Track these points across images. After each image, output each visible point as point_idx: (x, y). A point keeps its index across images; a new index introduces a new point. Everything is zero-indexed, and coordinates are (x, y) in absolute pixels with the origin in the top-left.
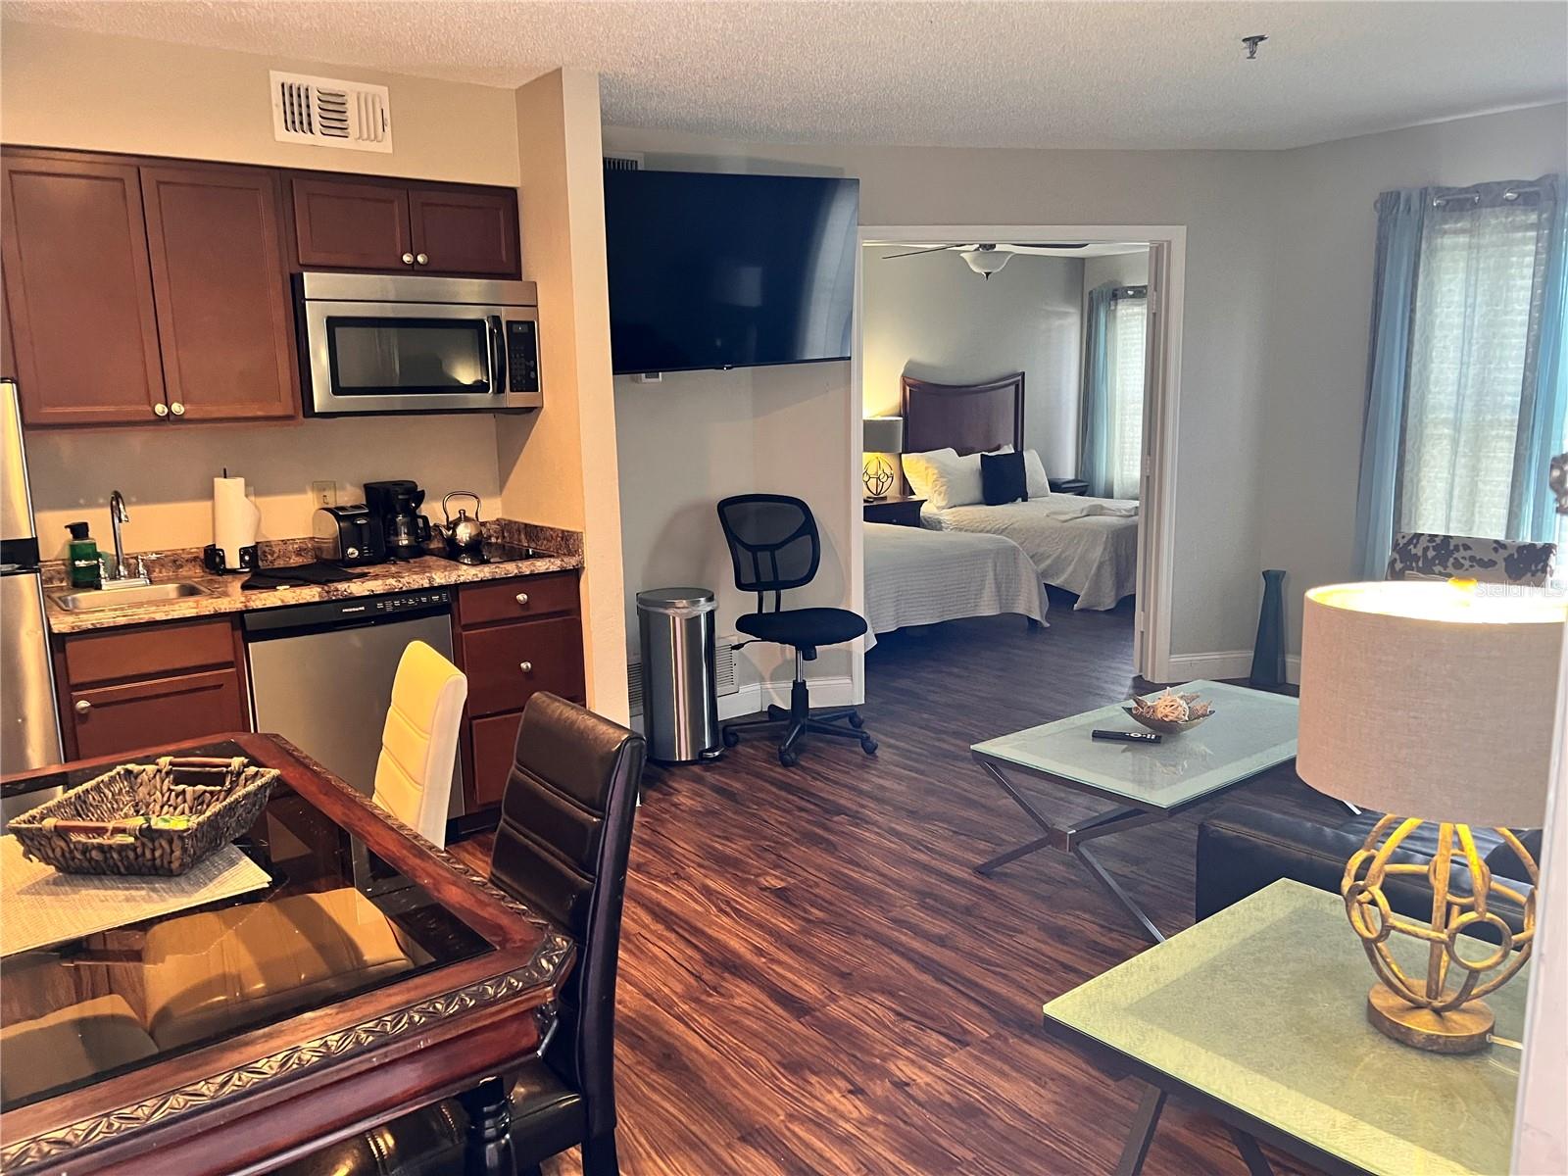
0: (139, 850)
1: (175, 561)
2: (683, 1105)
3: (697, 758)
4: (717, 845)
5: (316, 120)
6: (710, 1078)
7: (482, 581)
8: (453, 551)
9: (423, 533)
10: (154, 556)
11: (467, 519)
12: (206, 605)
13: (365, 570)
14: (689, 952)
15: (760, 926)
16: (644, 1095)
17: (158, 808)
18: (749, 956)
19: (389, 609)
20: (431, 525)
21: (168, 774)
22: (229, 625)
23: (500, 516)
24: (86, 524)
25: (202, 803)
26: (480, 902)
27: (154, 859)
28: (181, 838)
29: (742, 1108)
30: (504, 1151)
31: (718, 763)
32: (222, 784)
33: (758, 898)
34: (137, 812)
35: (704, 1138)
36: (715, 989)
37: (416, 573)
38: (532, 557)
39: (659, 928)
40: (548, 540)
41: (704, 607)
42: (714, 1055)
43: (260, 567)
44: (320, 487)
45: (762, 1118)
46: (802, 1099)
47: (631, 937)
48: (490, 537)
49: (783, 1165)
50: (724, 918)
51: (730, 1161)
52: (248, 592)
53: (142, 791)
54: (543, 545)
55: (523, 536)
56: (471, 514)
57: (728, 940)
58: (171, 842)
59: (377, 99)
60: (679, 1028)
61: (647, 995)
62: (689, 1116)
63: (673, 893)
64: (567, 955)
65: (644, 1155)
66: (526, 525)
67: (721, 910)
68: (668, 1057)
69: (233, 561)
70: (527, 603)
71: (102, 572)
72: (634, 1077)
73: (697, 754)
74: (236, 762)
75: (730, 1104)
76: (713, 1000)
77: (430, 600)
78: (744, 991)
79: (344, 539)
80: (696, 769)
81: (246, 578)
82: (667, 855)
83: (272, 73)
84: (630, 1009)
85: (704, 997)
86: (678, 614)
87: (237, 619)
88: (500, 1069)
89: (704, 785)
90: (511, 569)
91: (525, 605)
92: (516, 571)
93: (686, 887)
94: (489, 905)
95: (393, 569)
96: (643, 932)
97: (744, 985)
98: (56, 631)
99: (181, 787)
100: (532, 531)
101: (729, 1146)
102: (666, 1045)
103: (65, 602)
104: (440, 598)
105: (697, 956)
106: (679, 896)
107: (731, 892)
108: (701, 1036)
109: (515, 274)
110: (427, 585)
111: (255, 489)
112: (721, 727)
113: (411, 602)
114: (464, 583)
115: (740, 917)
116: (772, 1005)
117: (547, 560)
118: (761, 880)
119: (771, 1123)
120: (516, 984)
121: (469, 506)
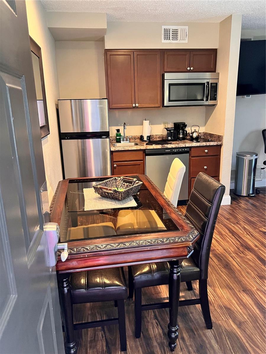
0: (114, 194)
1: (135, 138)
2: (229, 278)
3: (247, 195)
4: (249, 218)
5: (171, 36)
6: (237, 274)
7: (197, 146)
8: (192, 139)
9: (185, 134)
10: (131, 137)
11: (196, 132)
12: (138, 147)
13: (172, 142)
14: (237, 242)
15: (258, 240)
16: (220, 273)
17: (120, 187)
18: (253, 247)
19: (175, 151)
20: (188, 133)
21: (122, 180)
22: (142, 152)
23: (204, 131)
24: (119, 129)
25: (128, 187)
26: (179, 219)
27: (116, 197)
28: (121, 193)
29: (245, 283)
30: (178, 277)
31: (253, 198)
32: (132, 184)
33: (258, 233)
34: (116, 187)
35: (233, 287)
36: (242, 252)
37: (182, 143)
38: (210, 141)
39: (230, 234)
40: (215, 138)
41: (254, 157)
42: (239, 268)
43: (150, 141)
44: (165, 123)
45: (249, 287)
46: (262, 286)
47: (223, 235)
48: (201, 136)
49: (254, 301)
50: (248, 236)
51: (239, 295)
52: (147, 145)
53: (118, 183)
54: (213, 139)
55: (209, 136)
56: (197, 130)
57: (248, 241)
58: (119, 194)
59: (185, 29)
60: (231, 259)
61: (224, 250)
62: (230, 281)
63: (236, 227)
64: (197, 236)
65: (217, 287)
66: (210, 134)
67: (247, 234)
68: (227, 265)
69: (145, 139)
70: (207, 152)
71: (121, 140)
72: (218, 268)
73: (248, 194)
74: (135, 179)
75: (241, 281)
76: (242, 255)
77: (185, 150)
78: (250, 255)
79: (168, 135)
80: (247, 198)
81: (147, 142)
82: (236, 218)
83: (162, 26)
84: (220, 252)
85: (239, 254)
86: (247, 159)
87: (144, 151)
88: (178, 258)
89: (248, 202)
90: (204, 144)
91: (207, 153)
92: (205, 144)
93: (240, 227)
94: (181, 220)
95: (178, 142)
96: (226, 235)
97: (250, 253)
98: (111, 150)
99: (124, 183)
100: (211, 135)
101: (239, 291)
102: (227, 262)
103: (114, 145)
104: (187, 150)
105: (239, 243)
106: (237, 228)
107: (251, 230)
108: (236, 263)
109: (215, 71)
110: (184, 146)
111: (151, 123)
112: (255, 189)
113: (180, 150)
114: (193, 147)
115: (252, 236)
116: (257, 260)
117: (213, 142)
118: (260, 229)
119: (252, 289)
120: (183, 240)
121: (197, 129)
